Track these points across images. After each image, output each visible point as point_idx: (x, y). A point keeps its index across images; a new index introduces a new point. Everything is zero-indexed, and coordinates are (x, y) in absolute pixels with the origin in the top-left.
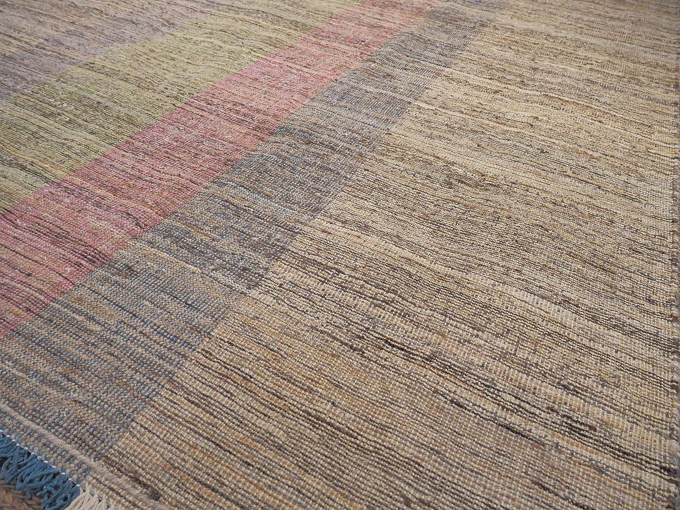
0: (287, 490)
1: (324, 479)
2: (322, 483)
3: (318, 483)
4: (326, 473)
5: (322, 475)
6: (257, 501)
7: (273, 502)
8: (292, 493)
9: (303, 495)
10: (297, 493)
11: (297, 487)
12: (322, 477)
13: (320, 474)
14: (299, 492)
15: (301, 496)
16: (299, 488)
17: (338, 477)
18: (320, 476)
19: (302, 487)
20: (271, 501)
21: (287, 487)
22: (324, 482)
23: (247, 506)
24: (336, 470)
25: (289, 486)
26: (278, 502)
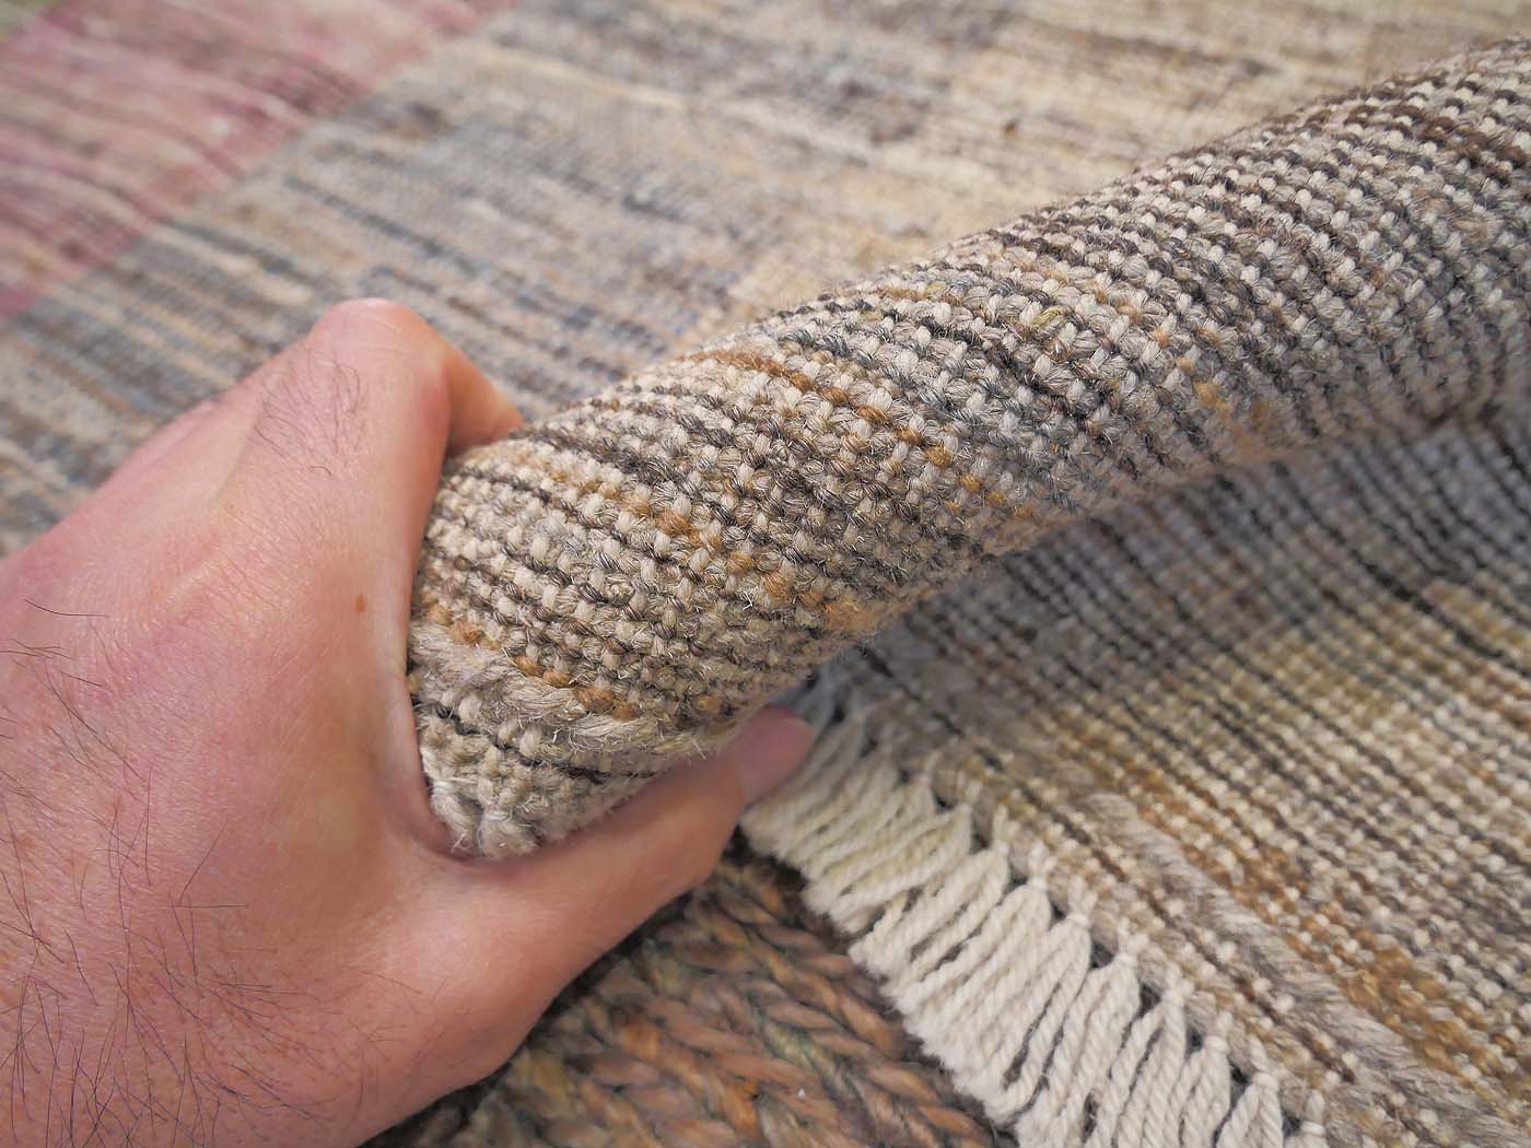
0: (923, 354)
1: (1184, 301)
2: (1168, 324)
3: (1143, 324)
4: (1194, 260)
5: (1167, 271)
6: (727, 424)
7: (830, 428)
8: (959, 373)
9: (1037, 388)
10: (991, 373)
11: (994, 332)
12: (1170, 286)
13: (1154, 263)
14: (1007, 364)
15: (1023, 395)
16: (1009, 342)
17: (1278, 299)
18: (1153, 277)
19: (1029, 336)
20: (816, 421)
21: (923, 335)
22: (1181, 317)
23: (664, 455)
24: (1267, 248)
25: (936, 331)
26: (860, 427)
